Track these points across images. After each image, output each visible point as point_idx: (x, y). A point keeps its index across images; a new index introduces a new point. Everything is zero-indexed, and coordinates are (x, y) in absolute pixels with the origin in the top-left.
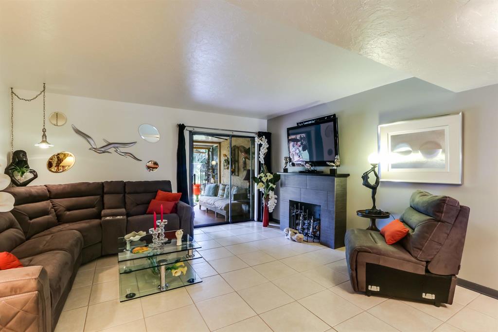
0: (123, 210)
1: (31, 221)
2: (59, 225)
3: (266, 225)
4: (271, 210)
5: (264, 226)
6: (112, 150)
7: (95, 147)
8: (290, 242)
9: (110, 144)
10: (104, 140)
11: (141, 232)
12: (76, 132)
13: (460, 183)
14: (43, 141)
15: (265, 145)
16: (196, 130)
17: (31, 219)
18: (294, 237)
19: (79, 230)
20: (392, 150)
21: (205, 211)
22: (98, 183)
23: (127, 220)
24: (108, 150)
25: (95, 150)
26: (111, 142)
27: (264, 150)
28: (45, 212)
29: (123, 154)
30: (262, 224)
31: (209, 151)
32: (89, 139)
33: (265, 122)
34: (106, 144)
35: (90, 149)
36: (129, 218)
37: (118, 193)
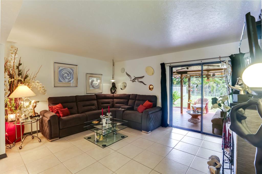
1: (102, 105)
2: (113, 108)
6: (136, 80)
9: (136, 78)
12: (127, 74)
14: (113, 79)
17: (102, 104)
25: (131, 81)
28: (108, 103)
29: (140, 82)
32: (130, 77)
37: (133, 100)
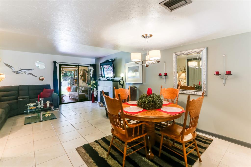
0: (28, 97)
3: (93, 102)
4: (95, 96)
5: (92, 102)
6: (23, 72)
7: (15, 71)
8: (99, 107)
9: (22, 70)
10: (19, 68)
11: (34, 103)
12: (6, 65)
13: (142, 83)
15: (92, 69)
16: (62, 63)
18: (100, 105)
19: (8, 104)
20: (128, 72)
21: (71, 98)
22: (16, 86)
23: (29, 100)
24: (21, 72)
25: (15, 72)
26: (22, 69)
27: (92, 72)
29: (28, 74)
30: (92, 101)
31: (75, 71)
32: (12, 68)
33: (94, 60)
34: (20, 70)
35: (12, 72)
36: (30, 99)
37: (26, 90)
